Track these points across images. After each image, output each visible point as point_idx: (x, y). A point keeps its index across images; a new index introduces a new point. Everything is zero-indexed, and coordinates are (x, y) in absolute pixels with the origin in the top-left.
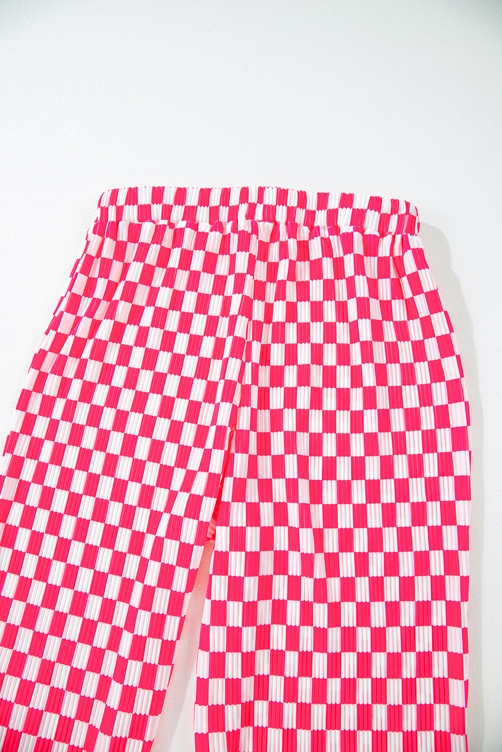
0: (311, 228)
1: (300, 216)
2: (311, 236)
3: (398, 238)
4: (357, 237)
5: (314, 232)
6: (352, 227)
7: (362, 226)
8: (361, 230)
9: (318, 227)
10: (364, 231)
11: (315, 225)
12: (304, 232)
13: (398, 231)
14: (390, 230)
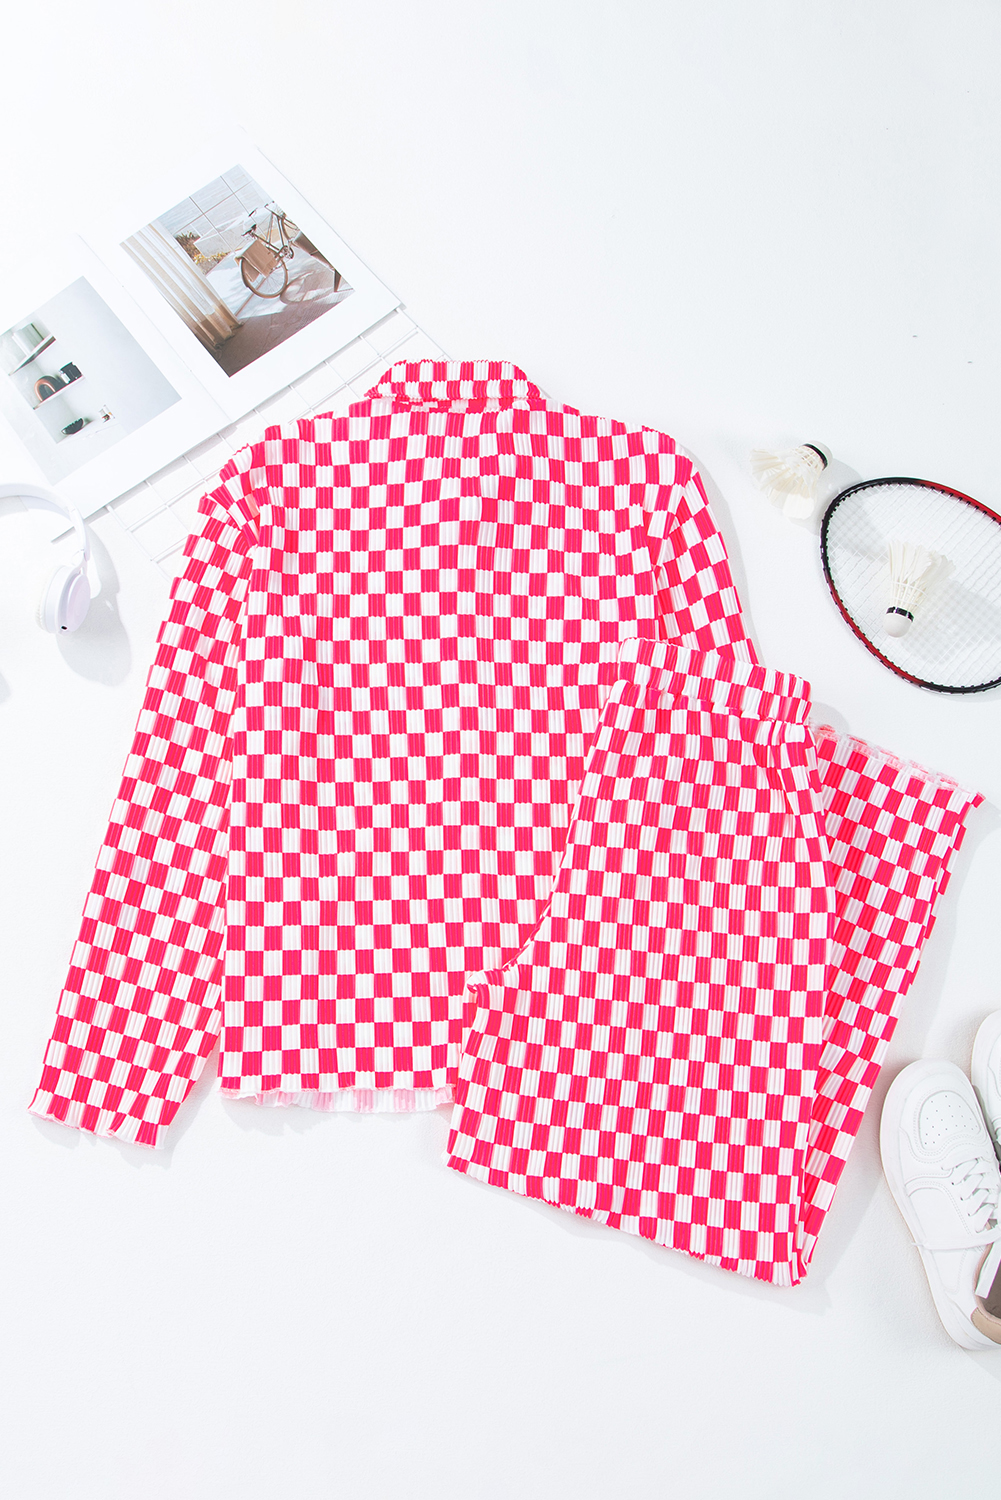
0: (677, 695)
1: (666, 679)
2: (675, 706)
3: (779, 724)
4: (733, 721)
5: (681, 702)
6: (728, 708)
7: (738, 707)
8: (738, 712)
9: (687, 698)
10: (741, 712)
11: (683, 693)
12: (667, 701)
13: (780, 717)
14: (770, 715)
